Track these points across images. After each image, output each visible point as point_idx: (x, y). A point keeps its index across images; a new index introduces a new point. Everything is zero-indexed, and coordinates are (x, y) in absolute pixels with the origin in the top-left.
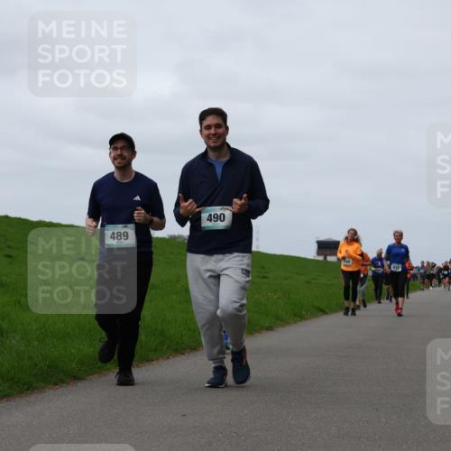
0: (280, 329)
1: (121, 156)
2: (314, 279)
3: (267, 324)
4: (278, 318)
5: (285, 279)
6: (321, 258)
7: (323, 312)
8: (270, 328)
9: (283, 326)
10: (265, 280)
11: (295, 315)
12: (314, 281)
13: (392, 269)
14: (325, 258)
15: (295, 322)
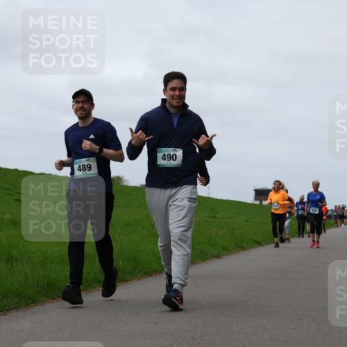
0: (226, 257)
1: (82, 108)
2: (252, 219)
3: (216, 253)
4: (224, 249)
5: (230, 218)
6: (257, 202)
7: (259, 244)
8: (218, 257)
9: (228, 255)
10: (215, 219)
11: (238, 247)
12: (252, 220)
13: (311, 211)
14: (261, 202)
15: (238, 252)
